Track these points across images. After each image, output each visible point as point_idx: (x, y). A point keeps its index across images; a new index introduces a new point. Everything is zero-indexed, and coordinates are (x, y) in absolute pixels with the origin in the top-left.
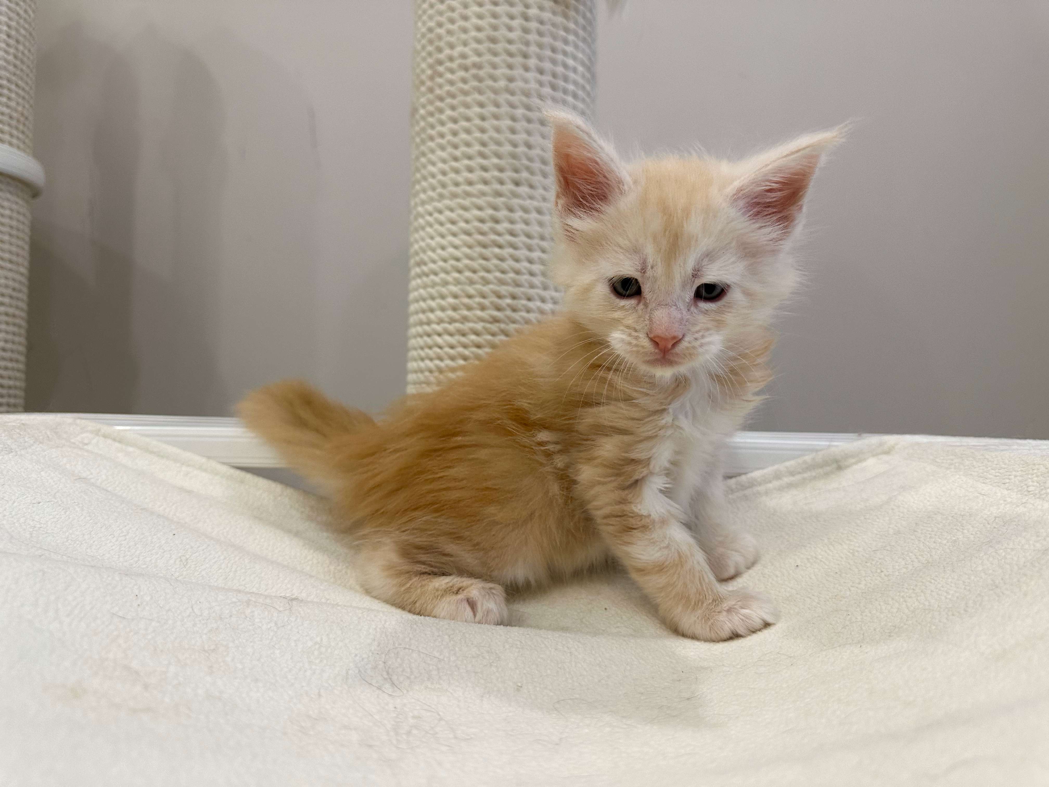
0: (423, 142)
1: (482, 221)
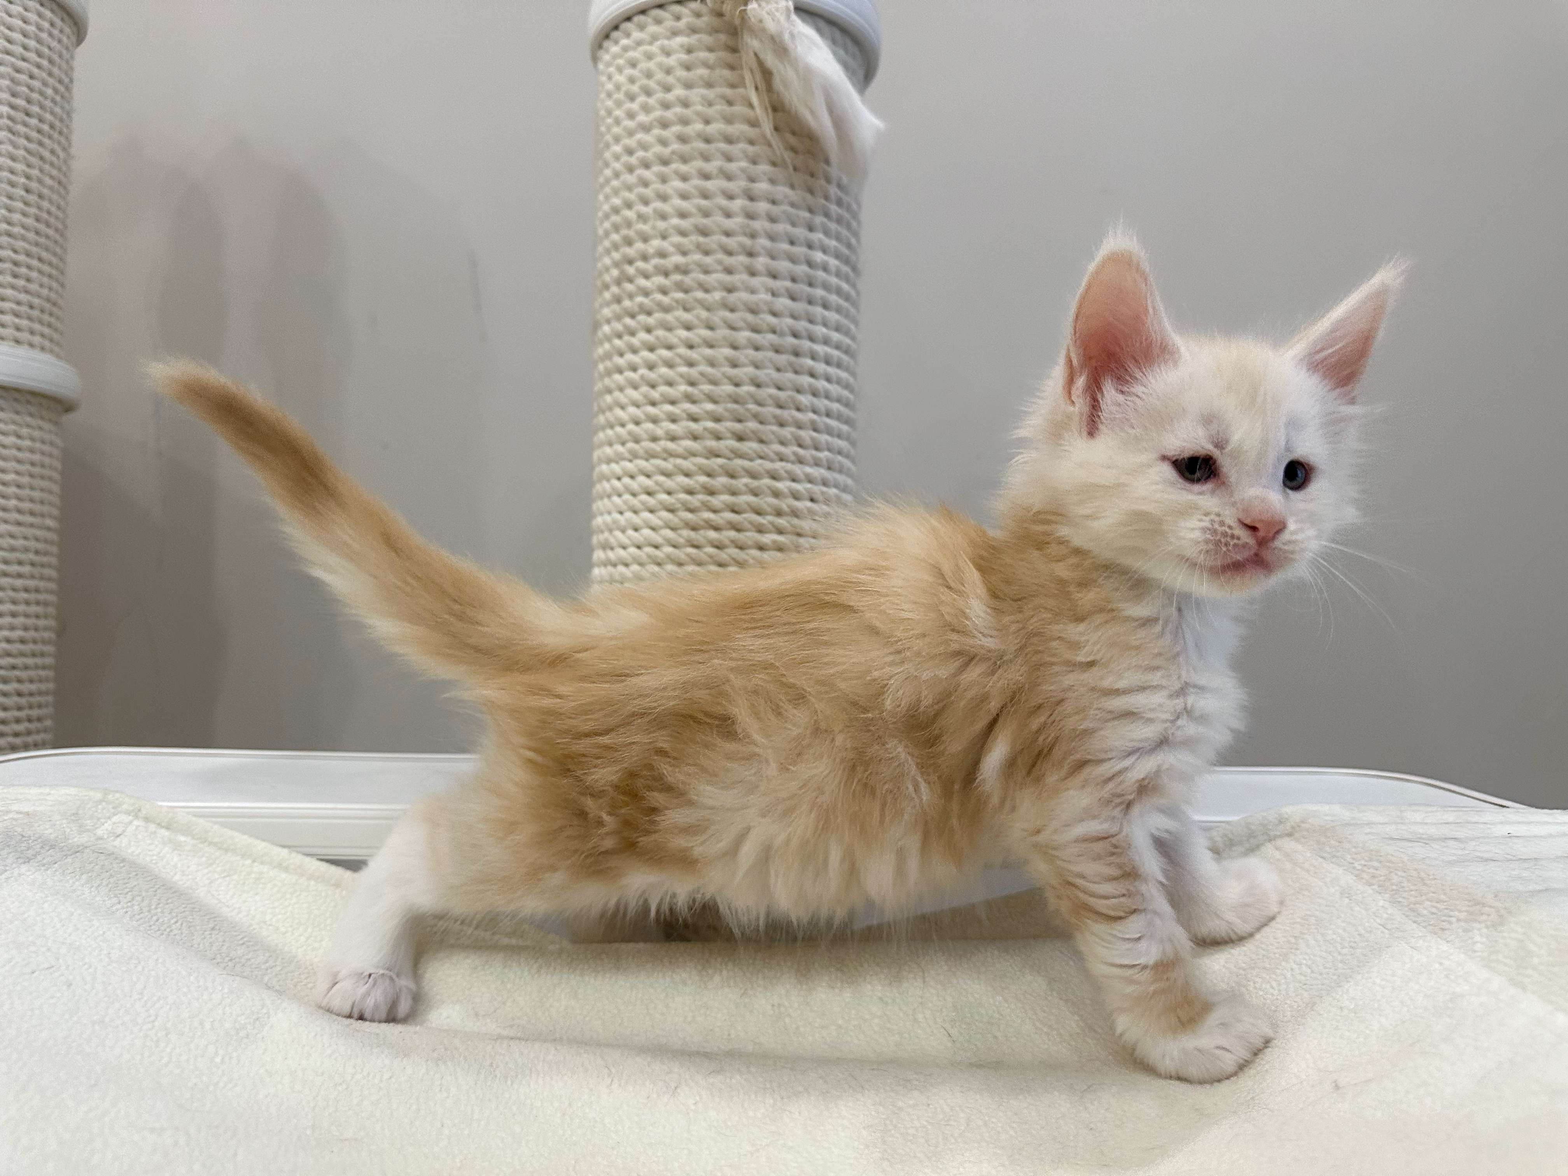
0: (608, 373)
1: (690, 492)
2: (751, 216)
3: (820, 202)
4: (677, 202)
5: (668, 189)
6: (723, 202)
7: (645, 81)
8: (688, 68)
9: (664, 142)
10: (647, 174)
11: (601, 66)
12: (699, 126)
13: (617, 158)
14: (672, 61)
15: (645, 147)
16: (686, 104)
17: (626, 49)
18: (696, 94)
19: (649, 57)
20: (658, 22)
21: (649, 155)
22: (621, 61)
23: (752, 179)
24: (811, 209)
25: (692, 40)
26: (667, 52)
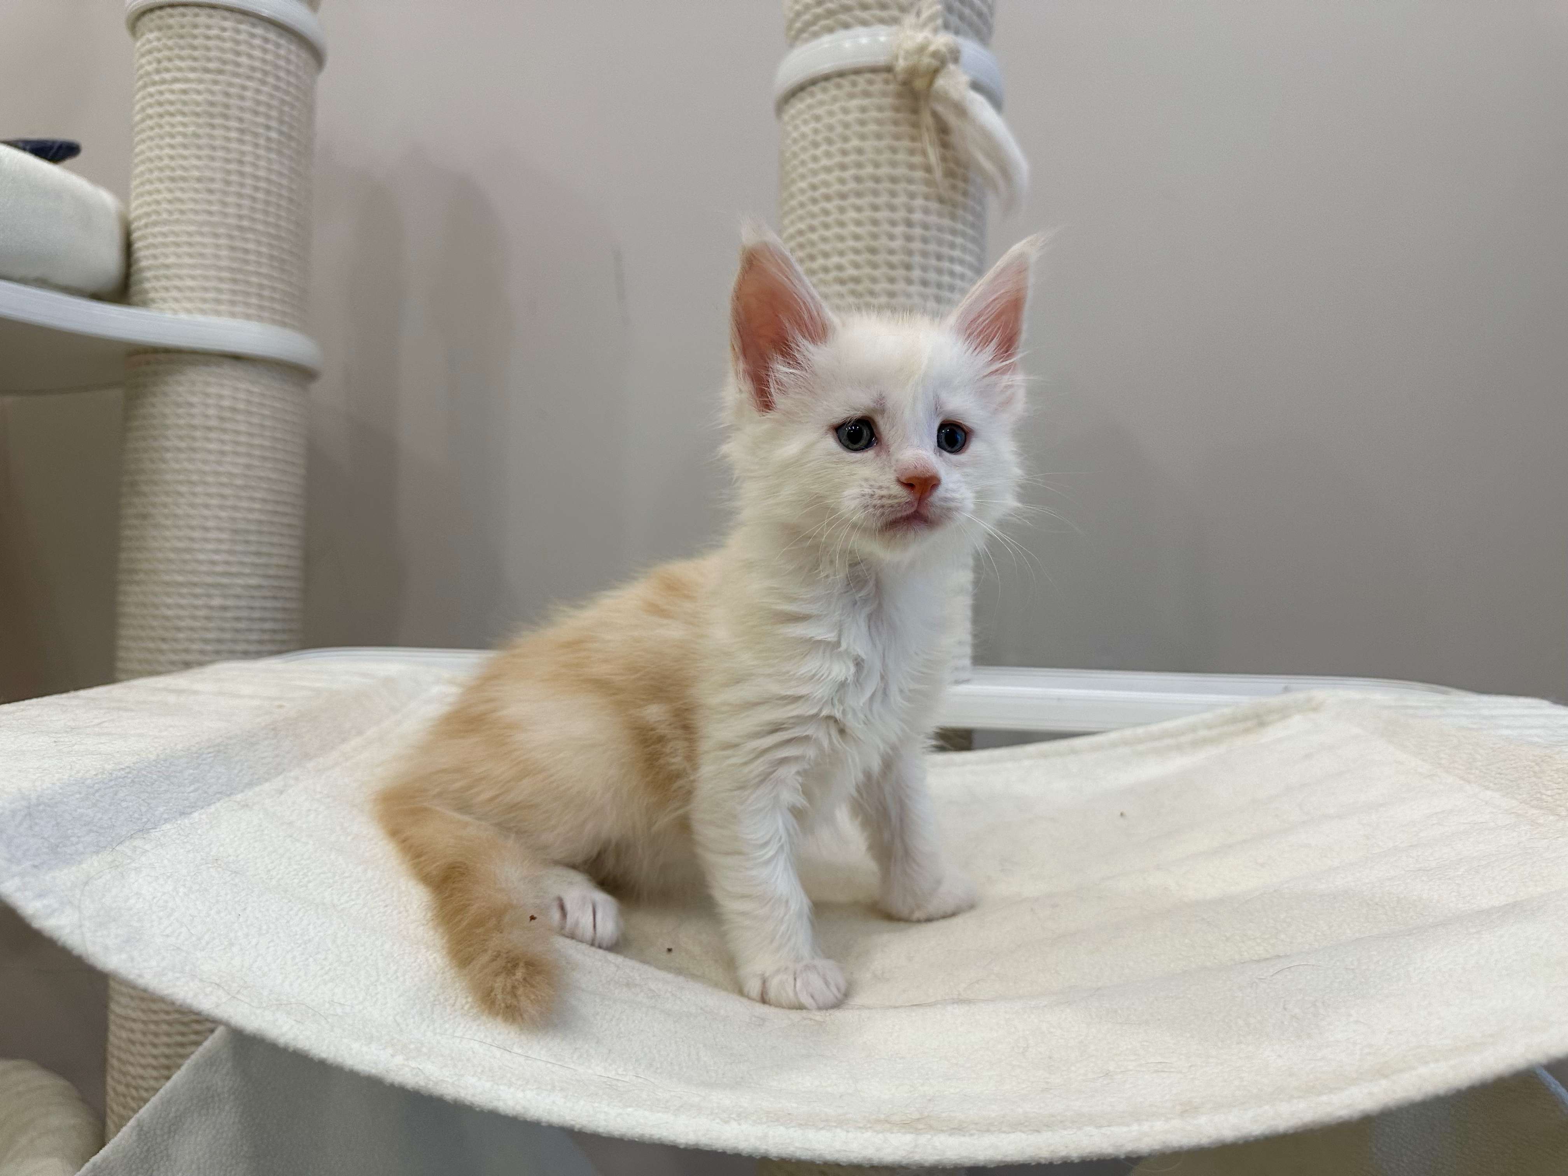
2: (909, 238)
3: (959, 226)
4: (852, 228)
5: (844, 218)
6: (886, 227)
7: (827, 134)
8: (862, 123)
9: (842, 181)
10: (829, 206)
11: (786, 117)
12: (869, 170)
13: (802, 191)
14: (850, 118)
15: (826, 184)
16: (860, 152)
17: (810, 107)
18: (868, 145)
19: (831, 113)
20: (839, 86)
21: (831, 191)
22: (806, 116)
23: (910, 210)
24: (954, 232)
25: (866, 102)
26: (845, 111)
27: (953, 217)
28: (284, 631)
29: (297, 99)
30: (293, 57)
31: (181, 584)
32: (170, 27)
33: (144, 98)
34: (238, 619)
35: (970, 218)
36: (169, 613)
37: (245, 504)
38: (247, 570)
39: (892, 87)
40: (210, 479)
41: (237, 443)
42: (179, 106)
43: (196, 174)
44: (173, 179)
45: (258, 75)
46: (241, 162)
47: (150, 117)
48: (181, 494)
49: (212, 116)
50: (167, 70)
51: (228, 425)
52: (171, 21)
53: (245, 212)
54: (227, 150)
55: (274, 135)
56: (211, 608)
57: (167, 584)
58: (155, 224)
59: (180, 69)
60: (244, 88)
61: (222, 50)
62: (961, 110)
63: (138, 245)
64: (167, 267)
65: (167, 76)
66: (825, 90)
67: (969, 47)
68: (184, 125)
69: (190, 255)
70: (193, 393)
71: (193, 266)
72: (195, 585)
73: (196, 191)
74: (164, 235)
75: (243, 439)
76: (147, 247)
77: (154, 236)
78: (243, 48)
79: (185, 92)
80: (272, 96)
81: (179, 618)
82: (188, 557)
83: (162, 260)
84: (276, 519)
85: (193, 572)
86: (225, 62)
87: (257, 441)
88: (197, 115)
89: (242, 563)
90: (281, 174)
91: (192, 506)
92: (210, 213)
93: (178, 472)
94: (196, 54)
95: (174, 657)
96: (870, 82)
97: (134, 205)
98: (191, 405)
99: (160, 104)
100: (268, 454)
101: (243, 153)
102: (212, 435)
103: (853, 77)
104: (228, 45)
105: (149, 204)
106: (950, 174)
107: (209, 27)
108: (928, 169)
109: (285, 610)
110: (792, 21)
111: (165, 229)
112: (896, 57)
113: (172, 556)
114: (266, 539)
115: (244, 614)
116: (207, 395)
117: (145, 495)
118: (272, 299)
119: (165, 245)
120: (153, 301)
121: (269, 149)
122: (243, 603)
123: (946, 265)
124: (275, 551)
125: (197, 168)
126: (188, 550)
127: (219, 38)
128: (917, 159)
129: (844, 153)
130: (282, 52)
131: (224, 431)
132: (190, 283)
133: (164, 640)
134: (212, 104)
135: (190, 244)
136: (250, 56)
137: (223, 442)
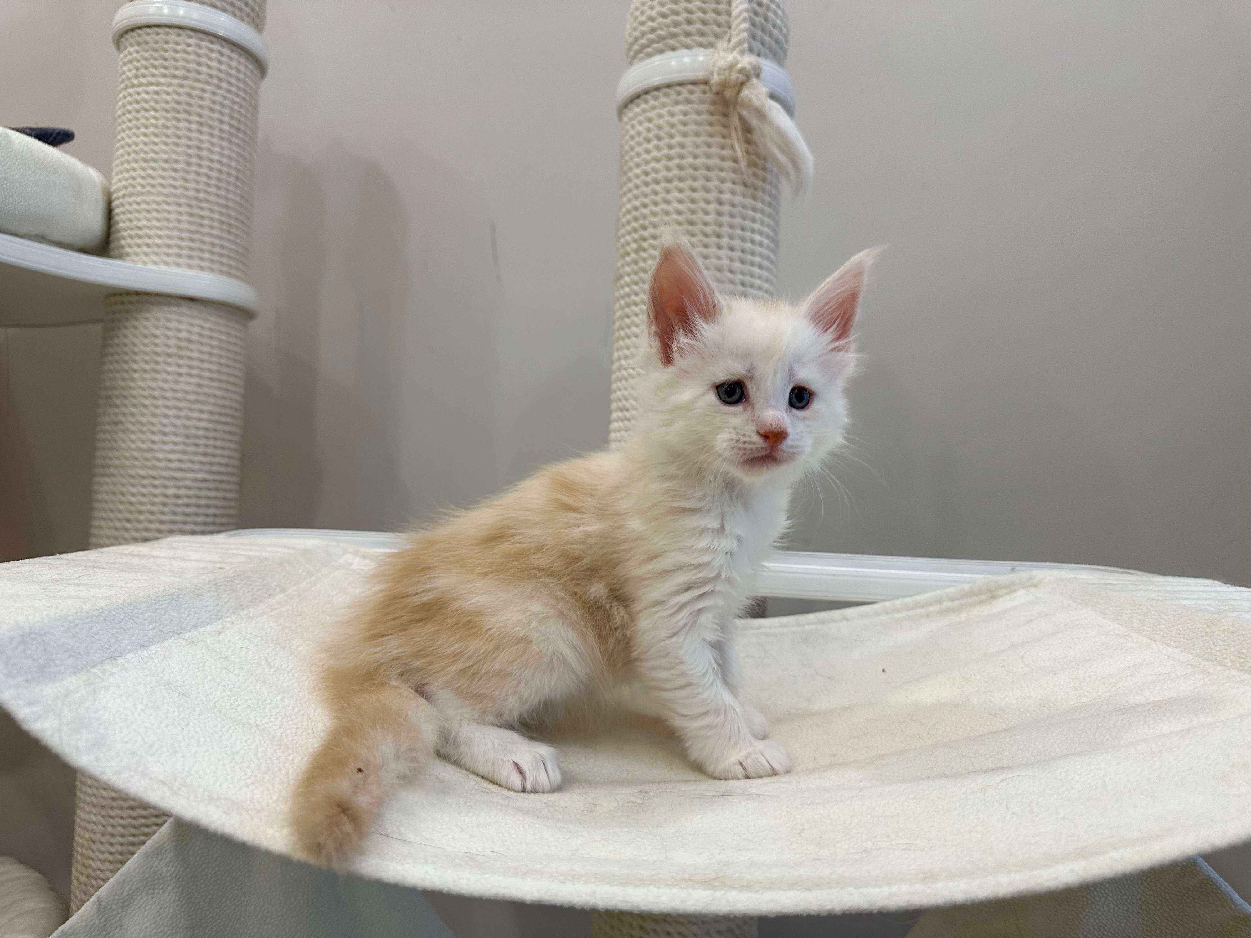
2: (719, 214)
3: (759, 205)
4: (676, 205)
5: (669, 197)
6: (703, 205)
7: (657, 132)
8: (685, 124)
9: (668, 169)
10: (658, 188)
11: (625, 119)
12: (690, 160)
13: (637, 177)
14: (674, 120)
15: (657, 171)
16: (682, 146)
17: (644, 111)
18: (689, 141)
19: (660, 116)
20: (667, 95)
21: (659, 176)
22: (641, 118)
23: (721, 192)
24: (754, 209)
25: (688, 107)
26: (672, 114)
27: (754, 198)
28: (223, 516)
29: (245, 99)
30: (242, 68)
31: (143, 477)
32: (147, 43)
33: (125, 97)
34: (187, 505)
35: (767, 198)
36: (133, 499)
37: (195, 415)
38: (196, 467)
39: (708, 96)
40: (169, 394)
41: (190, 367)
42: (152, 104)
43: (165, 156)
44: (146, 161)
45: (215, 81)
46: (199, 148)
47: (130, 112)
48: (145, 406)
49: (178, 112)
50: (144, 76)
51: (182, 353)
52: (148, 38)
53: (201, 186)
54: (190, 139)
55: (225, 127)
56: (166, 496)
57: (132, 477)
58: (131, 195)
59: (154, 75)
60: (204, 91)
61: (187, 61)
62: (761, 115)
63: (117, 211)
64: (140, 228)
65: (143, 80)
66: (656, 98)
67: (768, 66)
68: (156, 118)
69: (158, 220)
70: (157, 328)
71: (159, 228)
72: (154, 478)
73: (164, 170)
74: (138, 204)
75: (195, 363)
76: (124, 213)
77: (130, 204)
78: (203, 60)
79: (157, 93)
80: (225, 98)
81: (142, 504)
82: (148, 455)
83: (136, 223)
84: (219, 427)
85: (154, 468)
86: (188, 71)
87: (206, 366)
88: (166, 111)
89: (192, 462)
90: (230, 158)
91: (154, 415)
92: (174, 187)
93: (143, 389)
94: (166, 63)
95: (136, 535)
96: (691, 92)
97: (115, 179)
98: (156, 336)
99: (137, 102)
100: (215, 376)
101: (201, 141)
102: (170, 360)
103: (679, 88)
104: (192, 57)
105: (126, 179)
106: (751, 164)
107: (177, 43)
108: (736, 161)
109: (225, 499)
110: (632, 45)
111: (138, 199)
112: (712, 73)
113: (136, 454)
114: (211, 442)
115: (193, 501)
116: (168, 329)
117: (117, 406)
118: (221, 255)
119: (138, 211)
120: (128, 254)
121: (222, 138)
122: (191, 492)
123: (748, 234)
124: (218, 452)
125: (165, 152)
126: (151, 450)
127: (185, 52)
128: (726, 153)
129: (670, 147)
130: (234, 64)
131: (181, 357)
132: (157, 241)
133: (128, 521)
134: (178, 103)
135: (158, 211)
136: (209, 67)
137: (179, 366)
